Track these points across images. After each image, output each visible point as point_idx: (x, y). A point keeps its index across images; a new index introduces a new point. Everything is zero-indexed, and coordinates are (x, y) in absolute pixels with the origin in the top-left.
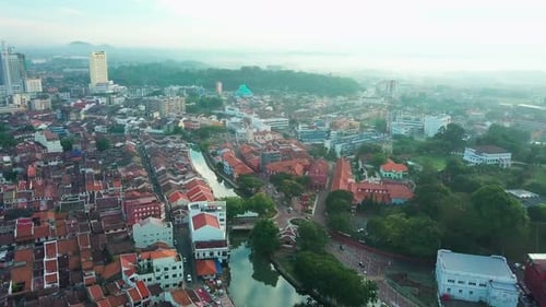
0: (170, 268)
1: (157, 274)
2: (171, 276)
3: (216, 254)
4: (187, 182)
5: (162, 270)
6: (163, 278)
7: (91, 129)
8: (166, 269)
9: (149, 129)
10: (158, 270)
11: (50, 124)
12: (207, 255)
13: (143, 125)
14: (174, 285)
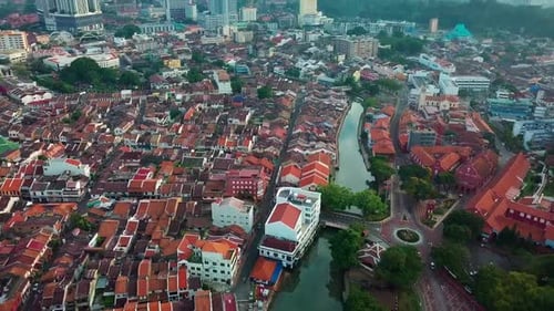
0: (219, 264)
1: (206, 266)
2: (219, 271)
3: (280, 256)
4: (314, 152)
5: (211, 264)
6: (211, 270)
7: (271, 69)
8: (214, 264)
9: (322, 76)
10: (207, 263)
11: (239, 59)
12: (272, 254)
13: (318, 71)
14: (223, 280)
